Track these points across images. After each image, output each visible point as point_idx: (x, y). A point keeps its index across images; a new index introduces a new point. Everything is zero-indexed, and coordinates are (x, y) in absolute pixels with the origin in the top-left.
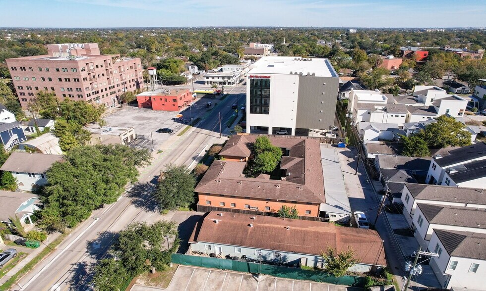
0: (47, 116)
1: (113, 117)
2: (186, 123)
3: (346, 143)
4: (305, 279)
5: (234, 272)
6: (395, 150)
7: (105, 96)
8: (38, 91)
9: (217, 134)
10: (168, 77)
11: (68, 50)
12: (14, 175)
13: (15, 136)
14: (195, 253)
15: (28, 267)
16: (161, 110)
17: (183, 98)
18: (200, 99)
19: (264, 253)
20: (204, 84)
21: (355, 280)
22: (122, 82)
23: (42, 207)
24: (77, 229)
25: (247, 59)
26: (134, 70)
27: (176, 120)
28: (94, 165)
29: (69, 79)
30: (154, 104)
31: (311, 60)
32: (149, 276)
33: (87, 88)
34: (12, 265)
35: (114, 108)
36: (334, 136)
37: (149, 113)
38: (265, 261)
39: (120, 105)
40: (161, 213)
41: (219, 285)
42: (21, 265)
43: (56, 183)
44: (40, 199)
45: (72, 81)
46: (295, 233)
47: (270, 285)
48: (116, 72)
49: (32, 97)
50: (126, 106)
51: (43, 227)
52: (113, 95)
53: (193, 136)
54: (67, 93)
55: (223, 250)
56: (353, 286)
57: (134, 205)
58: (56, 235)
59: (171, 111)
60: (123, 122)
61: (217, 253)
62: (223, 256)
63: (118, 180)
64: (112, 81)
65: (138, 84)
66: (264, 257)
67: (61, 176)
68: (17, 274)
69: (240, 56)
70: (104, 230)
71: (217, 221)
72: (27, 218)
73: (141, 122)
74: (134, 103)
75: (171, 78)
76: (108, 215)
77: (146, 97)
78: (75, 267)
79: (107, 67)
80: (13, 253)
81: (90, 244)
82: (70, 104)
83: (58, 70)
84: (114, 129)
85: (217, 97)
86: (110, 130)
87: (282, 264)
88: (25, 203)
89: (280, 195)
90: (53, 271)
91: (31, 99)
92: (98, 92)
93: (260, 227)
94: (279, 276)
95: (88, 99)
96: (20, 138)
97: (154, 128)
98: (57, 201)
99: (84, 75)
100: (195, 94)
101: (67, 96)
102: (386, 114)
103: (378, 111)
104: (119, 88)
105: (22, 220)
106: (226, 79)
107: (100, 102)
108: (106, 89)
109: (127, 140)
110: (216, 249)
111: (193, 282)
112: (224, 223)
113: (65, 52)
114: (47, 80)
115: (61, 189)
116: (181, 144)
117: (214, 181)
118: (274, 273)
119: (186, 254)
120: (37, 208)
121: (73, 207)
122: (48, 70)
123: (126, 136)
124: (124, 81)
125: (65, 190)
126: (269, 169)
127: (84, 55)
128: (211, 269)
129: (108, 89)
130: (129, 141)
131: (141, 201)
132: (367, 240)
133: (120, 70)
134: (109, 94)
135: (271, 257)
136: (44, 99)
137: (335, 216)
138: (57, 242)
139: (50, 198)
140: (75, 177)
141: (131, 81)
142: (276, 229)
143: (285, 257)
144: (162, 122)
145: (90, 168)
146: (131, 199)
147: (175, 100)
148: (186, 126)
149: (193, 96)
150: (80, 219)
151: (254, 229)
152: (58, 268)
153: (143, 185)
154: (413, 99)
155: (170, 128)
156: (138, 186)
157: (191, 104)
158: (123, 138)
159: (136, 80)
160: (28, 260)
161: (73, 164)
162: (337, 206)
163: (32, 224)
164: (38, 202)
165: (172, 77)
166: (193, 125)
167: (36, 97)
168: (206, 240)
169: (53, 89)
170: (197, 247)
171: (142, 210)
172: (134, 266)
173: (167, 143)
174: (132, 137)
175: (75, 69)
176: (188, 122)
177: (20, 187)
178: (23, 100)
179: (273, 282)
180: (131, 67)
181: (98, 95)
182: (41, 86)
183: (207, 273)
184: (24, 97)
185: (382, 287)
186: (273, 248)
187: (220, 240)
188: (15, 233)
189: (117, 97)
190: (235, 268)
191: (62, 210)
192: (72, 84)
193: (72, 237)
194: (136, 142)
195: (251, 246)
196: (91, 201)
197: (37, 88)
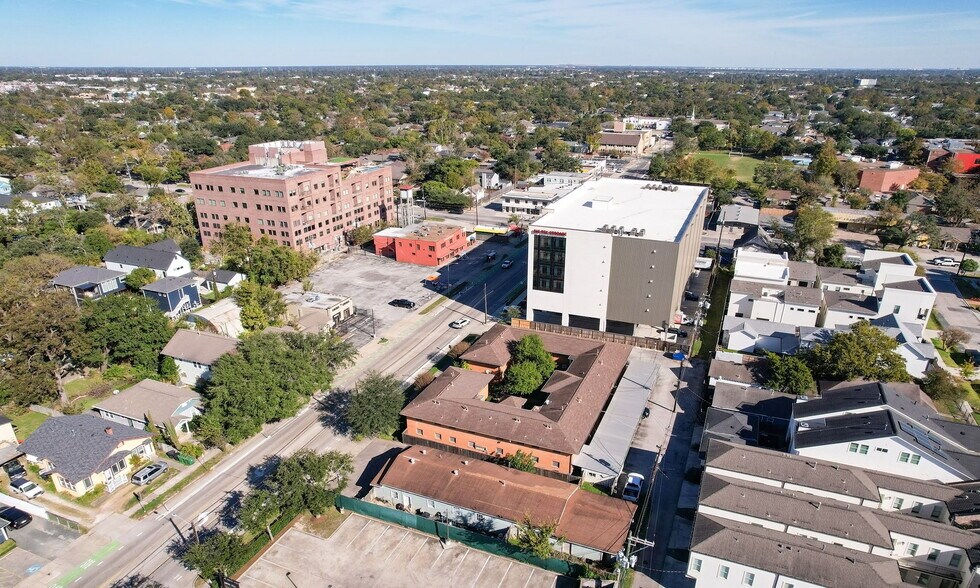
0: (233, 267)
1: (332, 270)
2: (439, 292)
3: (687, 353)
4: (507, 556)
5: (418, 532)
6: (757, 377)
7: (325, 233)
8: (226, 222)
9: (482, 316)
10: (439, 196)
11: (277, 155)
12: (177, 362)
13: (186, 298)
14: (378, 499)
15: (178, 488)
16: (409, 262)
17: (448, 244)
18: (481, 242)
19: (465, 512)
20: (501, 210)
21: (569, 566)
22: (356, 208)
23: (203, 411)
24: (240, 448)
25: (604, 154)
26: (378, 186)
27: (428, 284)
28: (273, 363)
29: (271, 207)
30: (399, 251)
31: (675, 190)
32: (312, 520)
33: (297, 223)
34: (161, 482)
35: (337, 252)
36: (673, 338)
37: (389, 268)
38: (465, 525)
39: (346, 248)
40: (354, 438)
41: (393, 545)
42: (171, 483)
43: (221, 384)
44: (201, 400)
45: (275, 209)
46: (511, 491)
47: (457, 555)
48: (346, 193)
49: (218, 230)
50: (358, 251)
51: (201, 439)
52: (337, 231)
53: (445, 315)
54: (267, 228)
55: (413, 502)
56: (567, 574)
57: (321, 423)
58: (215, 451)
59: (425, 266)
60: (343, 281)
61: (406, 504)
62: (413, 510)
63: (300, 386)
64: (338, 208)
65: (383, 210)
66: (464, 519)
67: (228, 373)
68: (165, 493)
69: (592, 146)
70: (273, 454)
71: (413, 460)
72: (185, 425)
73: (371, 284)
74: (369, 246)
75: (444, 198)
76: (283, 434)
77: (388, 238)
78: (229, 495)
79: (332, 185)
80: (163, 467)
81: (252, 469)
82: (266, 251)
83: (257, 192)
84: (323, 297)
85: (512, 240)
86: (316, 299)
87: (487, 532)
88: (184, 405)
89: (517, 434)
90: (204, 497)
91: (216, 233)
92: (314, 227)
93: (467, 477)
94: (473, 546)
95: (296, 238)
96: (192, 302)
97: (387, 297)
98: (221, 406)
99: (293, 201)
100: (474, 235)
101: (267, 232)
102: (780, 306)
103: (768, 297)
104: (349, 219)
105: (178, 428)
106: (540, 205)
107: (314, 245)
108: (327, 222)
109: (339, 317)
110: (405, 499)
111: (362, 537)
112: (422, 464)
113: (274, 157)
114: (240, 206)
115: (226, 392)
116: (419, 331)
117: (430, 401)
118: (468, 541)
119: (363, 499)
120: (198, 413)
121: (238, 418)
122: (243, 192)
123: (337, 311)
124: (360, 207)
125: (231, 394)
126: (524, 390)
127: (300, 163)
128: (390, 524)
129: (331, 221)
130: (342, 319)
131: (332, 418)
132: (609, 515)
133: (354, 188)
134: (332, 230)
135: (473, 520)
136: (233, 237)
137: (594, 475)
138: (214, 461)
139: (213, 402)
140: (245, 377)
141: (372, 206)
142: (487, 482)
143: (490, 522)
144: (404, 286)
145: (267, 366)
146: (320, 413)
147: (432, 248)
148: (440, 296)
149: (468, 239)
150: (246, 435)
151: (458, 479)
152: (209, 493)
153: (343, 394)
154: (854, 277)
155: (410, 300)
156: (335, 394)
157: (462, 253)
158: (332, 313)
159: (380, 204)
160: (179, 478)
161: (247, 358)
162: (602, 461)
163: (189, 434)
164: (198, 403)
165: (446, 195)
166: (450, 296)
167: (224, 231)
168: (392, 485)
169: (247, 220)
170: (380, 493)
171: (329, 431)
172: (289, 504)
173: (399, 326)
174: (347, 311)
175: (281, 193)
176: (444, 290)
177: (183, 379)
178: (205, 234)
179: (464, 552)
180: (374, 183)
181: (313, 232)
182: (233, 213)
183: (383, 528)
184: (207, 229)
185: (598, 580)
186: (474, 508)
187: (409, 487)
188: (168, 442)
189: (345, 234)
190: (419, 528)
191: (226, 419)
192: (274, 215)
193: (233, 456)
194: (352, 321)
195: (448, 501)
196: (261, 413)
197: (226, 218)
